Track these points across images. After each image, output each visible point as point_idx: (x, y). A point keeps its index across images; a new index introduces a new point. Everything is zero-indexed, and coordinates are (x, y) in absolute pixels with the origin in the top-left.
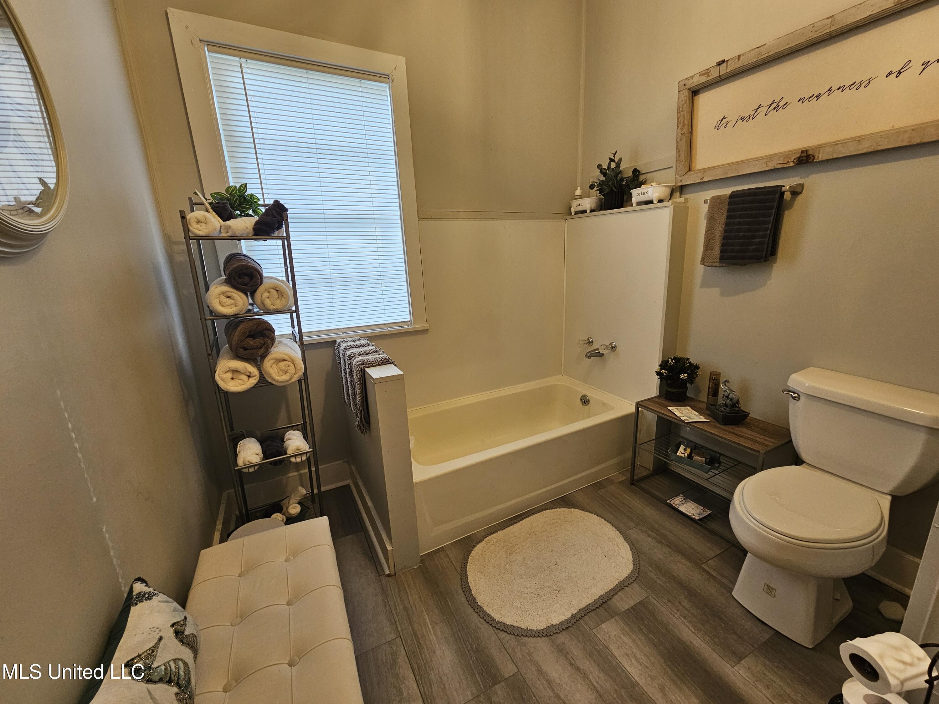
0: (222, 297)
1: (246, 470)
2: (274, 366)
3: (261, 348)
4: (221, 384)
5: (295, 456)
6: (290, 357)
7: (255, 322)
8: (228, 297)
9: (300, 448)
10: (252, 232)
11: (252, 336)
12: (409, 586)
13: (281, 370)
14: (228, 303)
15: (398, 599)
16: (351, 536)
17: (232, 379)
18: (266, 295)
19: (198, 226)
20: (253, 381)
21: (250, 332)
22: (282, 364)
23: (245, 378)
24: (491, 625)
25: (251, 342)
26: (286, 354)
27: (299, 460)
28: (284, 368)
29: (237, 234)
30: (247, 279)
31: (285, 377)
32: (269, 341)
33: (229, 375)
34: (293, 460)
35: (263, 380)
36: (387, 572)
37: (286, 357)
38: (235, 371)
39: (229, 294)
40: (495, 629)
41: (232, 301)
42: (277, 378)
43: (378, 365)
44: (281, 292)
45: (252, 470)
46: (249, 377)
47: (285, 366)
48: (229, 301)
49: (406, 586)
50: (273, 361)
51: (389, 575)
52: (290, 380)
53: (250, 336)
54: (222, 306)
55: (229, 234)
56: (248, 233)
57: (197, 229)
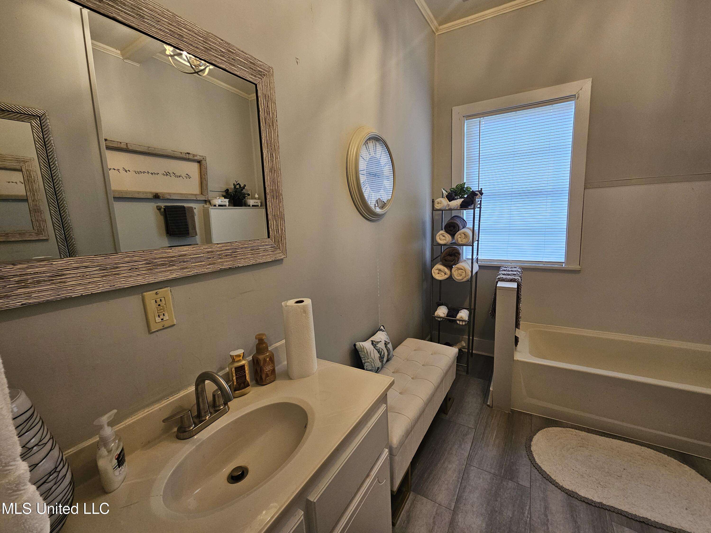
0: (441, 236)
1: (437, 318)
2: (456, 271)
3: (452, 261)
4: (433, 274)
5: (460, 320)
6: (464, 268)
7: (452, 248)
8: (444, 236)
9: (463, 317)
10: (459, 207)
11: (450, 255)
12: (496, 417)
13: (459, 274)
14: (443, 239)
15: (486, 417)
16: (481, 380)
17: (438, 273)
18: (459, 236)
19: (438, 205)
20: (446, 276)
21: (449, 253)
22: (460, 271)
23: (443, 274)
24: (531, 462)
25: (449, 258)
26: (463, 267)
27: (461, 323)
28: (460, 273)
29: (452, 208)
30: (452, 228)
31: (460, 278)
32: (457, 259)
33: (437, 271)
34: (458, 322)
35: (451, 277)
36: (488, 404)
37: (462, 268)
38: (440, 270)
39: (444, 235)
40: (532, 465)
41: (445, 238)
42: (456, 277)
43: (508, 281)
44: (466, 236)
45: (439, 319)
46: (445, 274)
47: (461, 272)
48: (444, 238)
49: (494, 415)
50: (456, 268)
51: (488, 406)
52: (462, 280)
53: (449, 255)
54: (440, 240)
55: (449, 208)
56: (458, 207)
57: (437, 206)
